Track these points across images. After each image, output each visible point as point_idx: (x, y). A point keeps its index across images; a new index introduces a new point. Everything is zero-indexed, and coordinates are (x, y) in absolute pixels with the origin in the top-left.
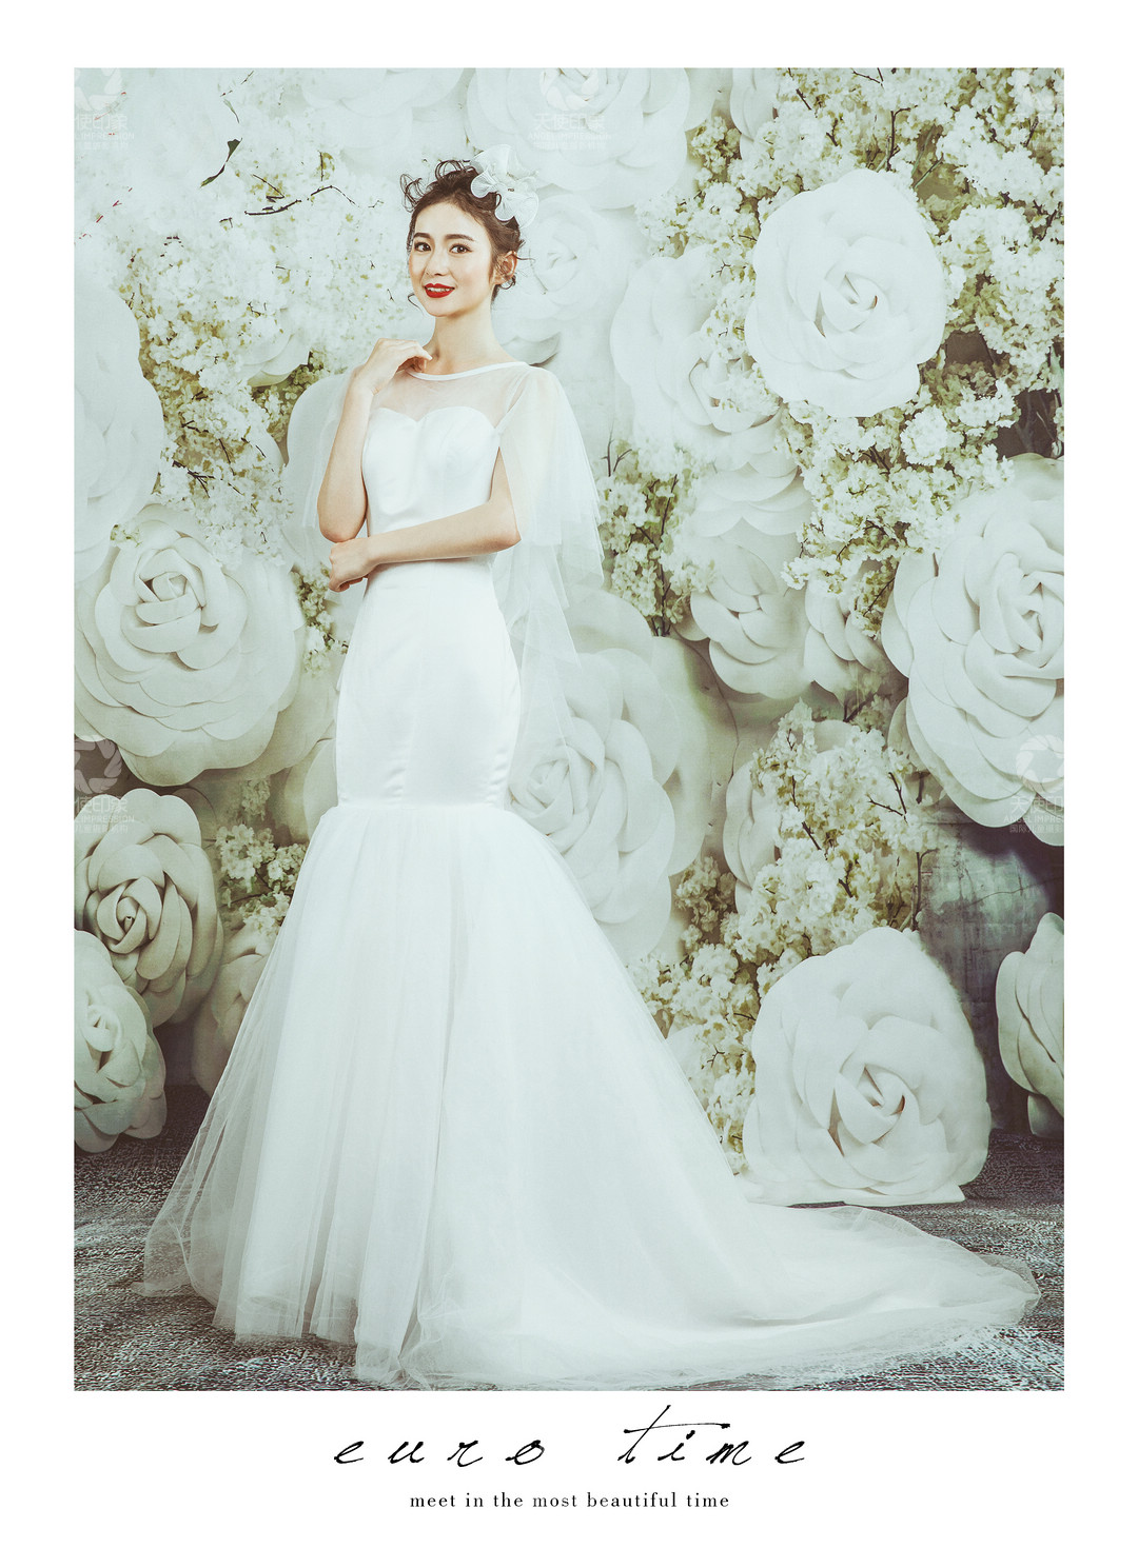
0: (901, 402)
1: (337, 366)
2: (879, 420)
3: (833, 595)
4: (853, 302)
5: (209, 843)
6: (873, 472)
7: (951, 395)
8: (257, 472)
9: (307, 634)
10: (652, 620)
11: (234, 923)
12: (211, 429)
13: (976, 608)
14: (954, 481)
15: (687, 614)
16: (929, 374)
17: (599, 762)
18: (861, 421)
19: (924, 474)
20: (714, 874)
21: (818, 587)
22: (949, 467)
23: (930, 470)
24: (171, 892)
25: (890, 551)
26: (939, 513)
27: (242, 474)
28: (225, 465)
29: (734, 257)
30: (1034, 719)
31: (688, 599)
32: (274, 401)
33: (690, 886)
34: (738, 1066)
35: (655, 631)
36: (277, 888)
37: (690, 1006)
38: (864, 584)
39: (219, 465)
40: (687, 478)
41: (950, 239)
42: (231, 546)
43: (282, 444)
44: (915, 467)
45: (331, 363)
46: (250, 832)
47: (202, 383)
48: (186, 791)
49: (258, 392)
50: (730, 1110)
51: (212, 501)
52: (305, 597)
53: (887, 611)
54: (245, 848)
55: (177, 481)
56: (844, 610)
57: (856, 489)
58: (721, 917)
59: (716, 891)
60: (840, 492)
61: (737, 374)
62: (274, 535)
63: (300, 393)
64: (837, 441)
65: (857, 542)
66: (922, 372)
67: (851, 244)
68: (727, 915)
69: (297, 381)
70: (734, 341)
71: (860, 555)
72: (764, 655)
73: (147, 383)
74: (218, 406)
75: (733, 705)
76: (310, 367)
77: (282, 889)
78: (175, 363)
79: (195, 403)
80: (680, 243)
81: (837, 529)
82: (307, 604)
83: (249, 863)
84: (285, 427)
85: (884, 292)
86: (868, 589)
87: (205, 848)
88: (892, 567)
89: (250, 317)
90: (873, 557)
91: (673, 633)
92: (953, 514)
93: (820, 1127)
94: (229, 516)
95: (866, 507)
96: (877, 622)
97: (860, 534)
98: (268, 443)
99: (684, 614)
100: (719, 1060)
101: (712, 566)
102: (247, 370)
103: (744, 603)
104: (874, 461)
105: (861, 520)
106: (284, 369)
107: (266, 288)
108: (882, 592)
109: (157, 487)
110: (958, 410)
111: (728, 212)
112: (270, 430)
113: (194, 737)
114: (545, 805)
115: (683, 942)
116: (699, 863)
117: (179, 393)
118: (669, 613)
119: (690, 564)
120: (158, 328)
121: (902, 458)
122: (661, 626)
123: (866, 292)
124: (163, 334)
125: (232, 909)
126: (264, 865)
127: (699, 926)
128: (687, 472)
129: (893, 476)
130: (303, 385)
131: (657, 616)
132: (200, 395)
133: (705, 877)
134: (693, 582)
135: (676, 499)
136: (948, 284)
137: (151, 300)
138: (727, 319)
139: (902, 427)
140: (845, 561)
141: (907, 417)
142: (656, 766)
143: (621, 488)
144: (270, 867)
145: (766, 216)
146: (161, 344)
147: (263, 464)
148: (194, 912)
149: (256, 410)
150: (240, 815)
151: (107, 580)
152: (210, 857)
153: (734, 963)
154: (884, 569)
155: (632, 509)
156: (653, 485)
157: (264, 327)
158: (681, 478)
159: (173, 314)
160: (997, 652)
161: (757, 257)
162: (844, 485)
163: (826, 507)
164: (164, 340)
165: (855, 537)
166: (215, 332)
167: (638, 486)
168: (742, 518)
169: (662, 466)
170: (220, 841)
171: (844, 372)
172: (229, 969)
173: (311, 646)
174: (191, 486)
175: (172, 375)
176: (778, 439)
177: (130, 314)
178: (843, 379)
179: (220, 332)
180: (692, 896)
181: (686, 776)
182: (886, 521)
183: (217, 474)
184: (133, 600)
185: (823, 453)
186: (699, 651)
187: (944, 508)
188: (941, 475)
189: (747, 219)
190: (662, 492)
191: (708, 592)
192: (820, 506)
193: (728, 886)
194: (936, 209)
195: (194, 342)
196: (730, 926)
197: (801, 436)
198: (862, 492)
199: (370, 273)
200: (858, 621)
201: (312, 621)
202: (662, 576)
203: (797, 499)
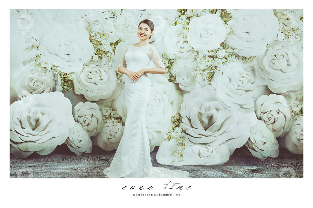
0: (217, 49)
1: (123, 41)
2: (212, 51)
3: (202, 77)
4: (207, 33)
5: (101, 110)
6: (211, 59)
7: (227, 48)
8: (111, 56)
9: (118, 81)
10: (169, 80)
11: (105, 122)
12: (103, 50)
13: (230, 79)
14: (227, 60)
15: (175, 79)
16: (222, 44)
17: (161, 100)
18: (208, 51)
19: (221, 59)
20: (179, 117)
21: (199, 76)
22: (226, 58)
23: (222, 59)
24: (93, 117)
25: (214, 70)
26: (223, 65)
27: (108, 57)
28: (105, 55)
29: (185, 26)
30: (241, 95)
31: (175, 77)
32: (113, 46)
33: (174, 118)
34: (182, 145)
35: (169, 81)
36: (112, 117)
37: (174, 136)
38: (208, 75)
39: (104, 55)
40: (176, 59)
41: (227, 24)
42: (106, 67)
43: (114, 52)
44: (219, 58)
45: (122, 40)
46: (108, 108)
47: (101, 43)
48: (97, 102)
49: (111, 44)
50: (181, 152)
51: (102, 60)
52: (117, 75)
53: (212, 79)
54: (108, 111)
55: (96, 58)
56: (204, 79)
57: (207, 61)
58: (180, 123)
59: (179, 119)
60: (204, 61)
61: (185, 44)
62: (113, 66)
63: (117, 45)
64: (203, 54)
65: (207, 69)
66: (221, 44)
67: (207, 25)
68: (181, 123)
69: (117, 43)
70: (185, 39)
71: (207, 71)
72: (189, 85)
73: (91, 43)
74: (104, 46)
75: (182, 92)
76: (119, 41)
77: (113, 117)
78: (96, 40)
79: (100, 46)
80: (176, 24)
81: (203, 67)
82: (118, 76)
83: (108, 113)
84: (115, 50)
85: (214, 32)
86: (209, 76)
87: (100, 111)
88: (214, 73)
89: (110, 33)
90: (210, 71)
91: (172, 82)
92: (226, 65)
93: (196, 154)
94: (106, 63)
95: (209, 64)
96: (210, 81)
97: (208, 68)
98: (113, 52)
99: (174, 79)
100: (179, 144)
101: (180, 72)
102: (109, 41)
103: (185, 78)
104: (211, 57)
105: (208, 66)
106: (115, 41)
107: (113, 29)
108: (211, 77)
109: (92, 58)
110: (228, 50)
111: (184, 19)
112: (113, 50)
113: (98, 94)
114: (152, 106)
115: (173, 127)
116: (176, 115)
117: (97, 44)
118: (172, 79)
119: (176, 72)
120: (93, 34)
121: (216, 57)
122: (170, 81)
123: (210, 32)
124: (94, 35)
125: (105, 120)
126: (110, 113)
127: (176, 124)
128: (176, 58)
129: (214, 59)
130: (118, 44)
131: (170, 79)
132: (101, 45)
133: (177, 117)
134: (176, 74)
135: (174, 62)
136: (227, 31)
137: (92, 30)
138: (184, 35)
139: (217, 52)
140: (204, 72)
141: (217, 51)
142: (169, 100)
143: (165, 60)
144: (111, 114)
145: (191, 20)
146: (93, 37)
147: (112, 55)
148: (98, 120)
149: (110, 47)
150: (107, 106)
151: (82, 72)
152: (101, 112)
153: (182, 130)
154: (212, 73)
155: (166, 63)
156: (170, 60)
157: (112, 35)
158: (175, 59)
159: (96, 32)
160: (234, 86)
161: (189, 26)
162: (205, 60)
163: (201, 64)
164: (94, 36)
165: (207, 68)
166: (104, 35)
167: (167, 60)
168: (185, 65)
169: (171, 57)
170: (103, 110)
171: (205, 44)
172: (104, 129)
173: (118, 82)
174: (99, 58)
175: (95, 41)
176: (192, 53)
177: (88, 32)
178: (205, 45)
179: (105, 35)
180: (175, 120)
181: (174, 102)
182: (213, 66)
183: (104, 56)
184: (87, 75)
185: (201, 55)
186: (177, 85)
187: (224, 64)
188: (224, 60)
189: (188, 21)
190: (171, 61)
191: (179, 76)
192: (200, 63)
193: (181, 119)
194: (225, 20)
195: (100, 37)
196: (181, 124)
197: (196, 53)
198: (208, 62)
199: (128, 27)
200: (206, 81)
201: (118, 79)
202: (171, 73)
203: (195, 62)
